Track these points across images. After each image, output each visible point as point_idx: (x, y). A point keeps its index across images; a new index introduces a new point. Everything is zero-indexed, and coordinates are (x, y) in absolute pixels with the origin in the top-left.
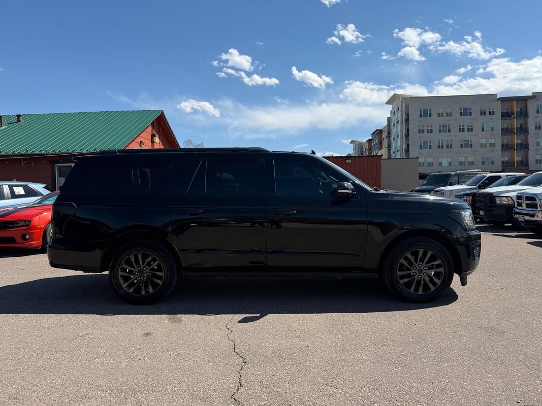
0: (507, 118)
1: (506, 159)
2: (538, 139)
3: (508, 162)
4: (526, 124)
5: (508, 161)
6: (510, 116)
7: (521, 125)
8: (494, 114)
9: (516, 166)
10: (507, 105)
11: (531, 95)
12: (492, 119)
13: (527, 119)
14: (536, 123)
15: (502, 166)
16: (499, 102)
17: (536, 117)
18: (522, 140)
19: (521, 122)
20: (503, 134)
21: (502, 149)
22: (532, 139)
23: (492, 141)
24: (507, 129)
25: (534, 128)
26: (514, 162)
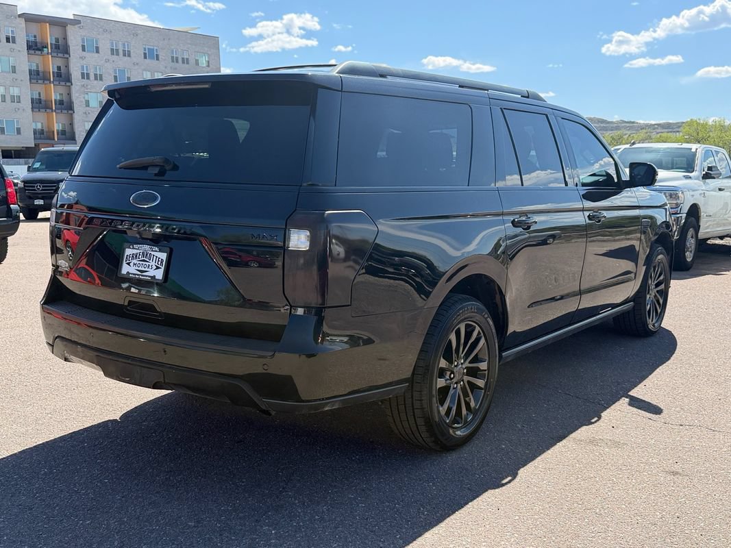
0: (37, 52)
1: (39, 126)
2: (86, 96)
3: (42, 132)
4: (67, 66)
5: (43, 130)
6: (41, 50)
7: (59, 68)
8: (14, 42)
9: (56, 139)
10: (34, 28)
11: (72, 17)
12: (12, 50)
13: (68, 58)
14: (83, 67)
15: (35, 139)
16: (22, 21)
17: (81, 58)
18: (61, 94)
19: (59, 62)
20: (33, 81)
21: (32, 108)
22: (77, 95)
23: (15, 91)
24: (38, 72)
25: (80, 77)
26: (53, 132)
